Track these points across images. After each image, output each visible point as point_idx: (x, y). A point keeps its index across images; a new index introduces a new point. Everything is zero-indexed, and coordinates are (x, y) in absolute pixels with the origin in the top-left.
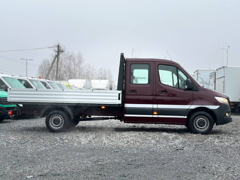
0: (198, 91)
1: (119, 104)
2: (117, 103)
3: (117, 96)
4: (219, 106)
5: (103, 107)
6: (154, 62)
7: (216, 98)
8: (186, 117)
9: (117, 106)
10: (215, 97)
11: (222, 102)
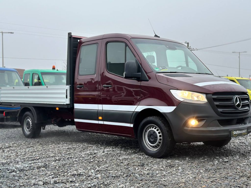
0: (147, 81)
1: (67, 104)
2: (65, 102)
3: (64, 93)
4: (174, 107)
5: (57, 109)
6: (102, 39)
7: (172, 92)
8: (132, 126)
9: (66, 107)
10: (171, 90)
11: (182, 100)
